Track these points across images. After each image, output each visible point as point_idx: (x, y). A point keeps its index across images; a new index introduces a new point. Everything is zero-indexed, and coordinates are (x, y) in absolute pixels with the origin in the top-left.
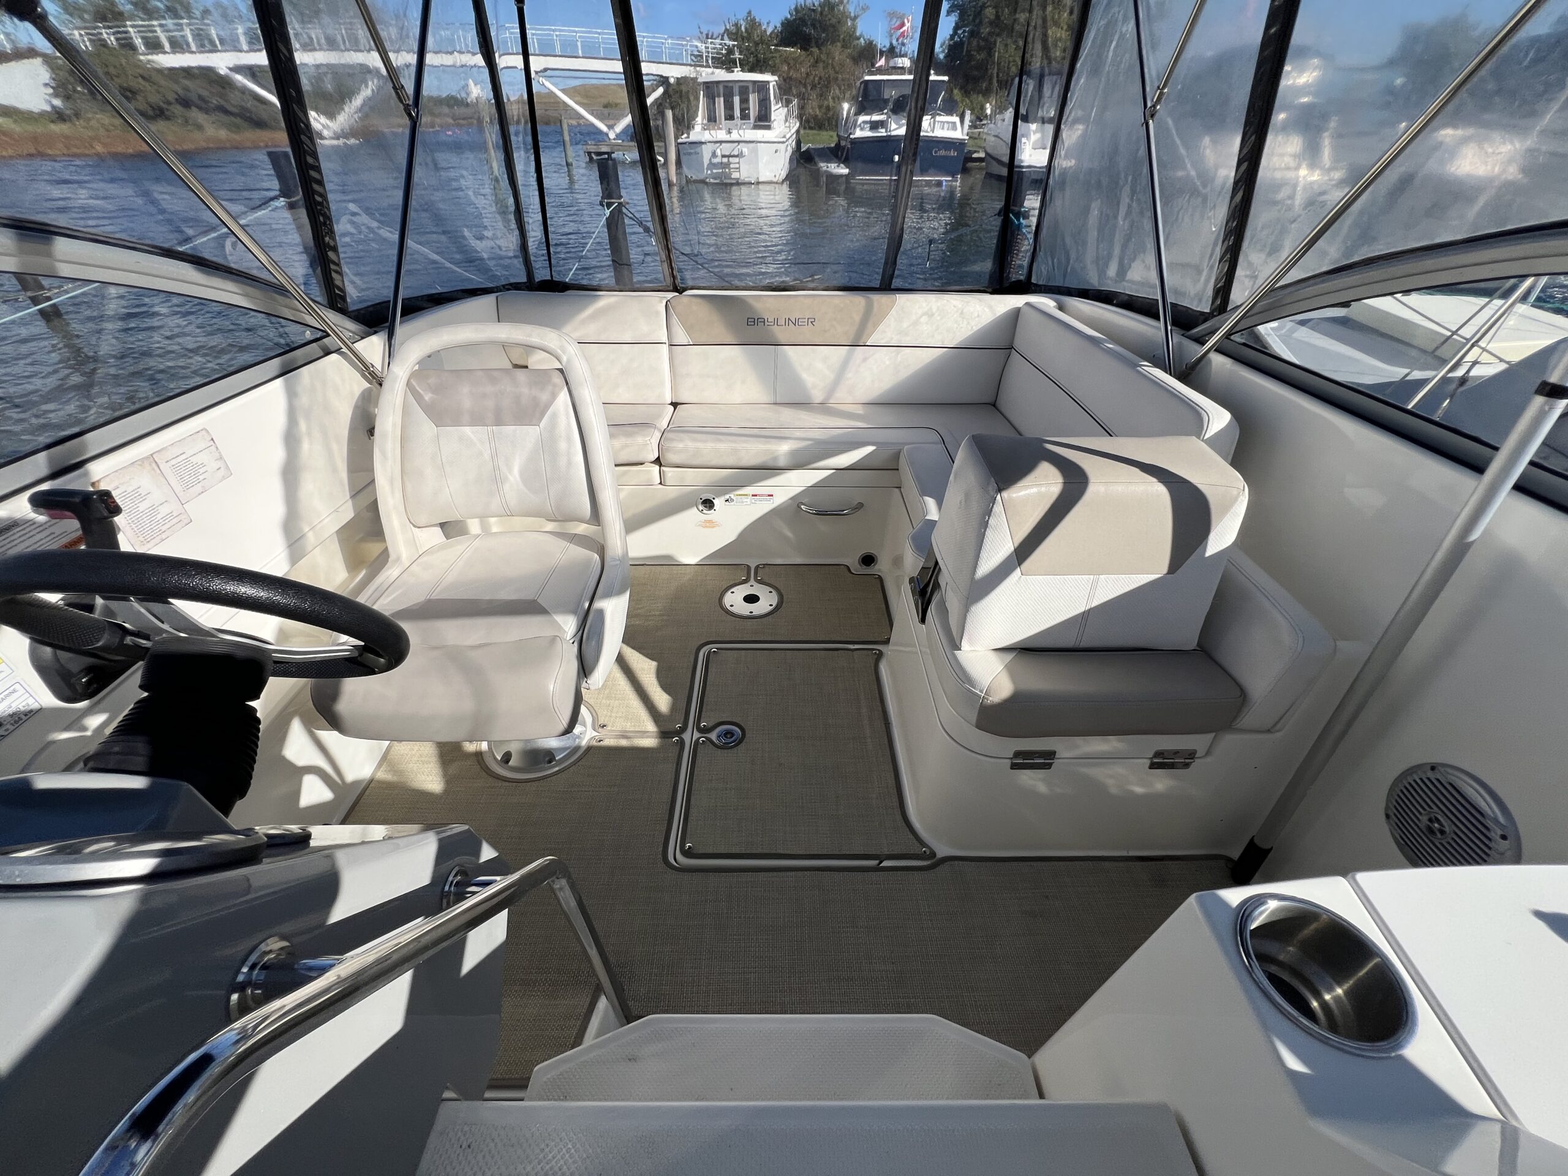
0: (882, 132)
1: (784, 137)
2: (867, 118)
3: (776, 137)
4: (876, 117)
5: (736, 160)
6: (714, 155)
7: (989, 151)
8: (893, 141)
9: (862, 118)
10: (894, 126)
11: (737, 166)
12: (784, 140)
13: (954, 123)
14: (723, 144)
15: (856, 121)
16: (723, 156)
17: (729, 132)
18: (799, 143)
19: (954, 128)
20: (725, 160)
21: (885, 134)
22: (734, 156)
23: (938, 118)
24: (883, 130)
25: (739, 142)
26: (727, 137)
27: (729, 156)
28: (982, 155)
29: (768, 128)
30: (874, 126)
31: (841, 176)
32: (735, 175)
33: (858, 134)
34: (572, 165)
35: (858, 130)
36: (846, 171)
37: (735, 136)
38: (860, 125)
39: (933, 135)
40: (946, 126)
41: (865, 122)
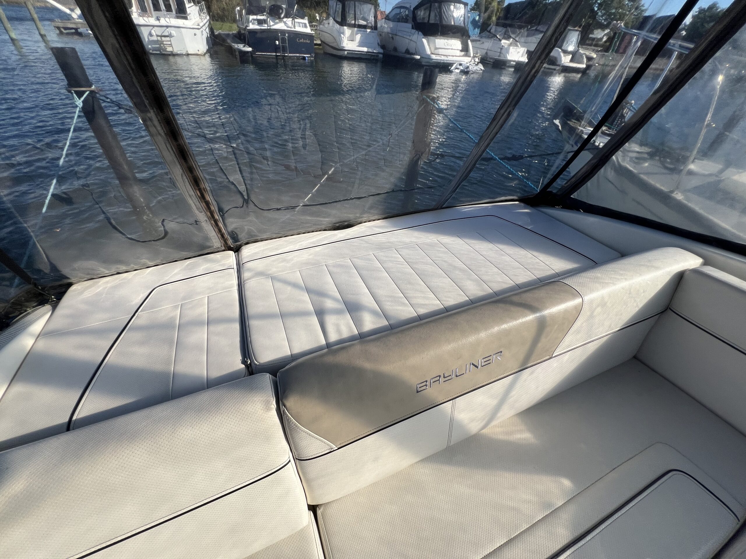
0: (265, 27)
1: (198, 25)
2: (255, 17)
3: (193, 24)
4: (260, 17)
5: (168, 39)
6: (150, 34)
7: (323, 39)
8: (272, 32)
9: (251, 17)
10: (272, 23)
11: (169, 43)
12: (199, 27)
13: (305, 24)
14: (155, 28)
15: (248, 19)
16: (157, 36)
17: (158, 19)
18: (212, 30)
19: (306, 26)
20: (159, 38)
21: (266, 28)
22: (165, 36)
23: (296, 20)
24: (266, 25)
25: (167, 27)
26: (157, 23)
27: (161, 36)
28: (319, 42)
29: (186, 18)
30: (260, 22)
31: (248, 52)
32: (169, 49)
33: (252, 26)
34: (45, 36)
35: (251, 24)
36: (250, 49)
37: (163, 22)
38: (251, 21)
39: (295, 30)
40: (301, 25)
41: (254, 20)
